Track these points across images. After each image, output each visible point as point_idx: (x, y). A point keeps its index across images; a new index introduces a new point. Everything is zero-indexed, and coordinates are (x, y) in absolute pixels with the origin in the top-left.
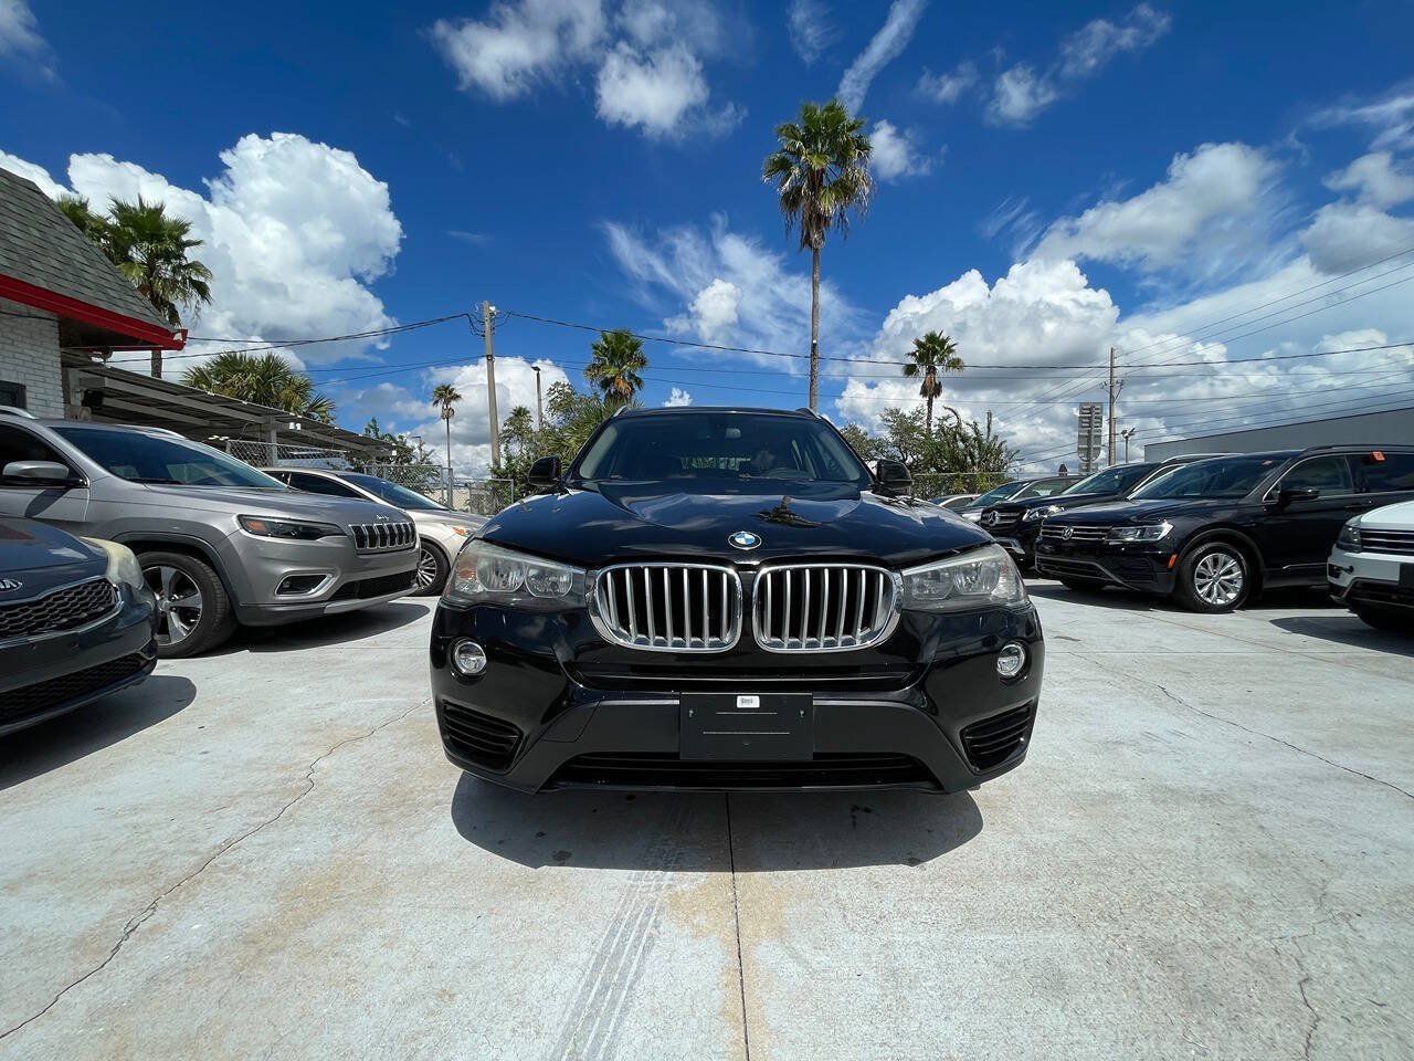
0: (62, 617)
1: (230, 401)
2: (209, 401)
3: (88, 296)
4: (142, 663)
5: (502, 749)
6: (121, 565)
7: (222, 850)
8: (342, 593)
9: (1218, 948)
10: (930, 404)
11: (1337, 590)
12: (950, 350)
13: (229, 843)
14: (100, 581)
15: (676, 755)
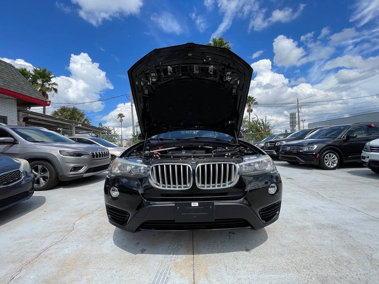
0: (5, 182)
1: (63, 119)
2: (57, 119)
3: (25, 93)
4: (29, 193)
5: (124, 219)
6: (24, 166)
7: (44, 250)
8: (88, 171)
9: (341, 278)
10: (249, 114)
11: (365, 163)
12: (254, 100)
13: (47, 248)
14: (17, 171)
15: (174, 221)
